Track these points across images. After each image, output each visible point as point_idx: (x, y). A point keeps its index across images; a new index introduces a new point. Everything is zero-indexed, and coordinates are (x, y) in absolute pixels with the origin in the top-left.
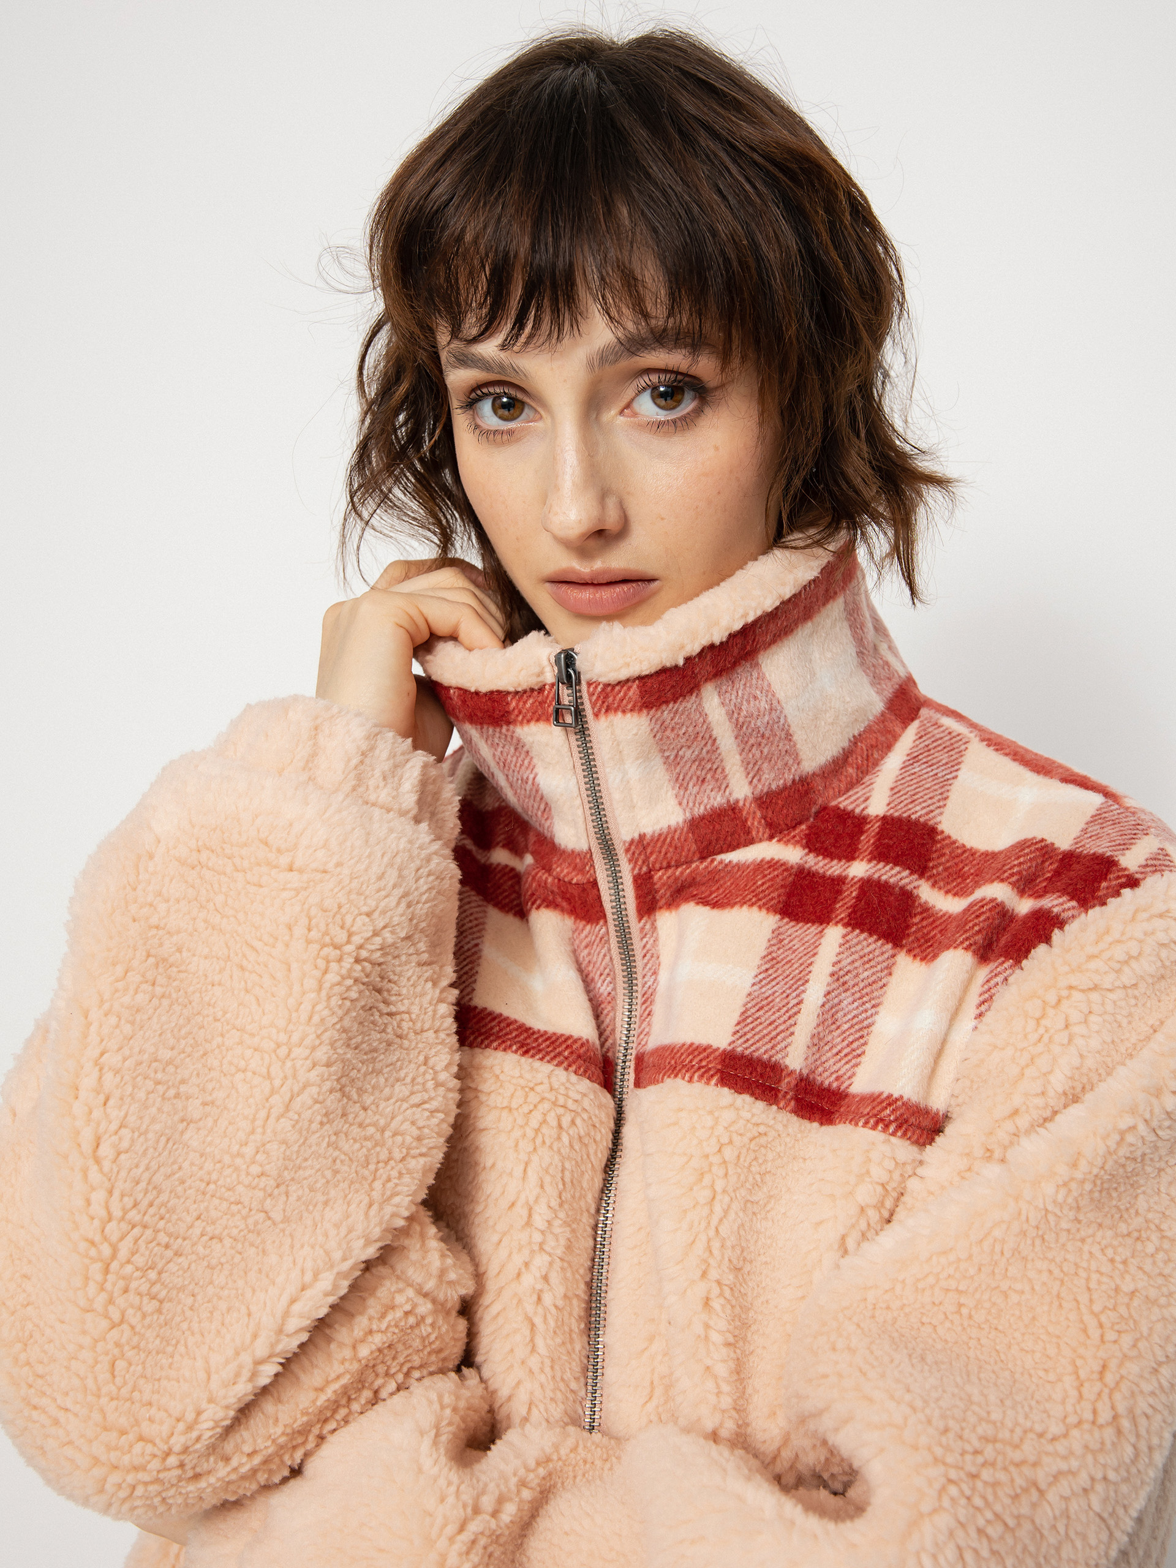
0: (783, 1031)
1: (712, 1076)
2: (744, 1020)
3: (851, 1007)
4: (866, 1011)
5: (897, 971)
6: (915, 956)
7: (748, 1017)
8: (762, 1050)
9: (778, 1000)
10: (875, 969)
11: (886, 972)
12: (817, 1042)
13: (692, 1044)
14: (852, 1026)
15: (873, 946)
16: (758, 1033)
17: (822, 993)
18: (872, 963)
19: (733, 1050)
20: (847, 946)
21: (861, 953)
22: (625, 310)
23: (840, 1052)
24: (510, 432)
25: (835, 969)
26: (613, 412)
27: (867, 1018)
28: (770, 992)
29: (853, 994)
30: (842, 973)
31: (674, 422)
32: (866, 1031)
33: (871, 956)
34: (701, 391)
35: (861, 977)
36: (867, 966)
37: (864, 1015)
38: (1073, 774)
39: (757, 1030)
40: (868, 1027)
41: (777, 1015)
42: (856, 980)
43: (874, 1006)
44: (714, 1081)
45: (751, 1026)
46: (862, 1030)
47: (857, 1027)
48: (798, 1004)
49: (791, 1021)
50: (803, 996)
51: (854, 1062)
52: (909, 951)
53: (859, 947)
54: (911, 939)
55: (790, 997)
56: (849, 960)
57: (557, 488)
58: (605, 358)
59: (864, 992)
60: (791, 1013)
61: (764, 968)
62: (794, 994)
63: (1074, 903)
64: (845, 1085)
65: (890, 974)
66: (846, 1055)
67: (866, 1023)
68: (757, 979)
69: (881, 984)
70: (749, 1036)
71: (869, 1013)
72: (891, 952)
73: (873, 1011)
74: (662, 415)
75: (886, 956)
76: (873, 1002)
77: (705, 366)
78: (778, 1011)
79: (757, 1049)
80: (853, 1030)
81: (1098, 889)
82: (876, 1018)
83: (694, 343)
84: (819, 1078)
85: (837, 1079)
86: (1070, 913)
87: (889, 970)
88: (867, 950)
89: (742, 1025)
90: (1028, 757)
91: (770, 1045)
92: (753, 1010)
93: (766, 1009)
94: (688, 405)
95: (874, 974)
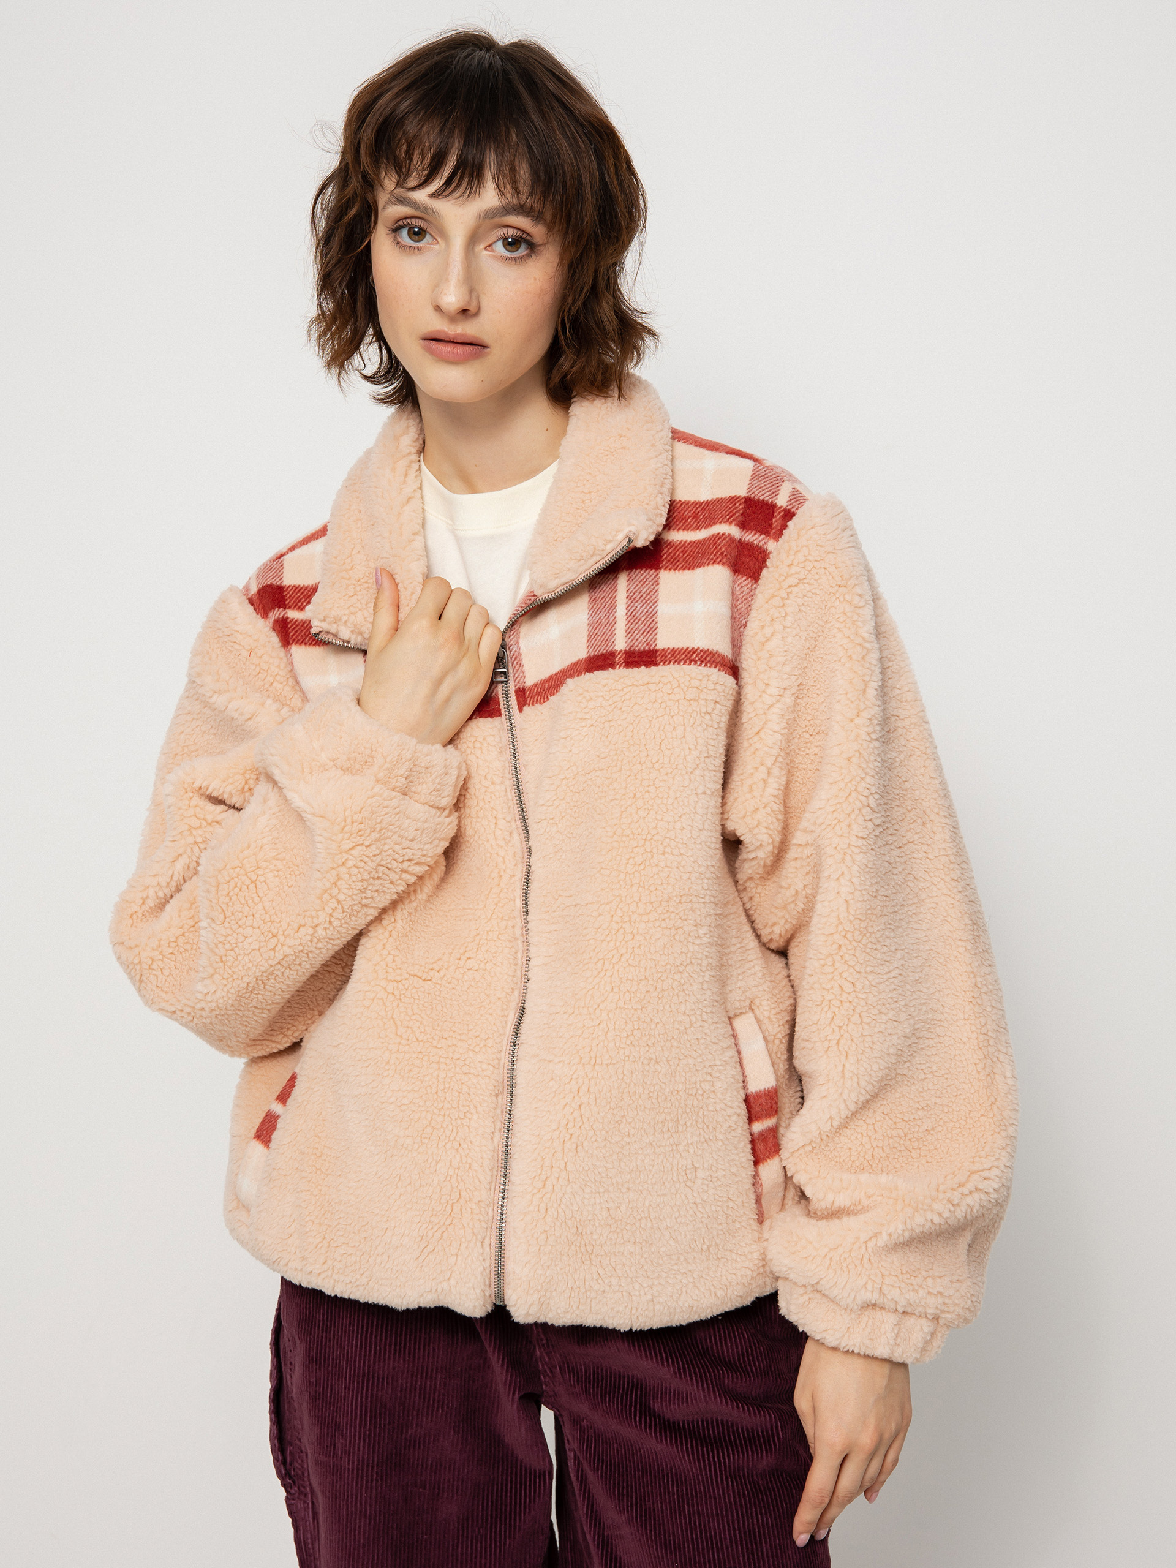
0: (610, 636)
1: (583, 672)
2: (590, 638)
3: (643, 608)
4: (652, 607)
5: (662, 580)
6: (670, 569)
7: (591, 636)
9: (604, 621)
10: (650, 585)
11: (656, 583)
12: (629, 632)
13: (571, 664)
14: (647, 617)
15: (646, 573)
16: (599, 641)
17: (625, 609)
18: (647, 582)
19: (590, 655)
20: (631, 579)
21: (640, 580)
22: (508, 187)
23: (645, 631)
24: (419, 249)
25: (628, 594)
26: (482, 246)
27: (654, 610)
28: (598, 618)
29: (642, 601)
30: (632, 594)
31: (515, 259)
32: (655, 617)
33: (646, 579)
34: (532, 247)
35: (644, 591)
36: (645, 585)
37: (651, 610)
38: (733, 449)
40: (655, 614)
41: (606, 628)
42: (641, 594)
43: (654, 603)
44: (583, 674)
45: (594, 640)
46: (652, 616)
47: (649, 617)
48: (614, 619)
49: (613, 629)
50: (616, 614)
51: (654, 633)
52: (666, 568)
53: (638, 577)
54: (665, 562)
55: (610, 617)
56: (634, 586)
57: (447, 280)
58: (490, 215)
59: (647, 598)
60: (612, 625)
62: (611, 615)
63: (763, 536)
64: (653, 646)
65: (659, 583)
66: (649, 631)
67: (654, 612)
68: (590, 614)
69: (655, 591)
70: (595, 645)
72: (656, 573)
73: (656, 605)
74: (506, 254)
75: (654, 575)
76: (654, 601)
77: (537, 231)
78: (606, 626)
79: (601, 649)
80: (648, 619)
81: (772, 524)
82: (659, 607)
83: (537, 216)
84: (637, 648)
85: (648, 644)
86: (763, 542)
87: (657, 581)
88: (642, 577)
89: (590, 641)
90: (703, 443)
91: (606, 645)
92: (593, 631)
93: (599, 627)
94: (522, 251)
95: (649, 587)
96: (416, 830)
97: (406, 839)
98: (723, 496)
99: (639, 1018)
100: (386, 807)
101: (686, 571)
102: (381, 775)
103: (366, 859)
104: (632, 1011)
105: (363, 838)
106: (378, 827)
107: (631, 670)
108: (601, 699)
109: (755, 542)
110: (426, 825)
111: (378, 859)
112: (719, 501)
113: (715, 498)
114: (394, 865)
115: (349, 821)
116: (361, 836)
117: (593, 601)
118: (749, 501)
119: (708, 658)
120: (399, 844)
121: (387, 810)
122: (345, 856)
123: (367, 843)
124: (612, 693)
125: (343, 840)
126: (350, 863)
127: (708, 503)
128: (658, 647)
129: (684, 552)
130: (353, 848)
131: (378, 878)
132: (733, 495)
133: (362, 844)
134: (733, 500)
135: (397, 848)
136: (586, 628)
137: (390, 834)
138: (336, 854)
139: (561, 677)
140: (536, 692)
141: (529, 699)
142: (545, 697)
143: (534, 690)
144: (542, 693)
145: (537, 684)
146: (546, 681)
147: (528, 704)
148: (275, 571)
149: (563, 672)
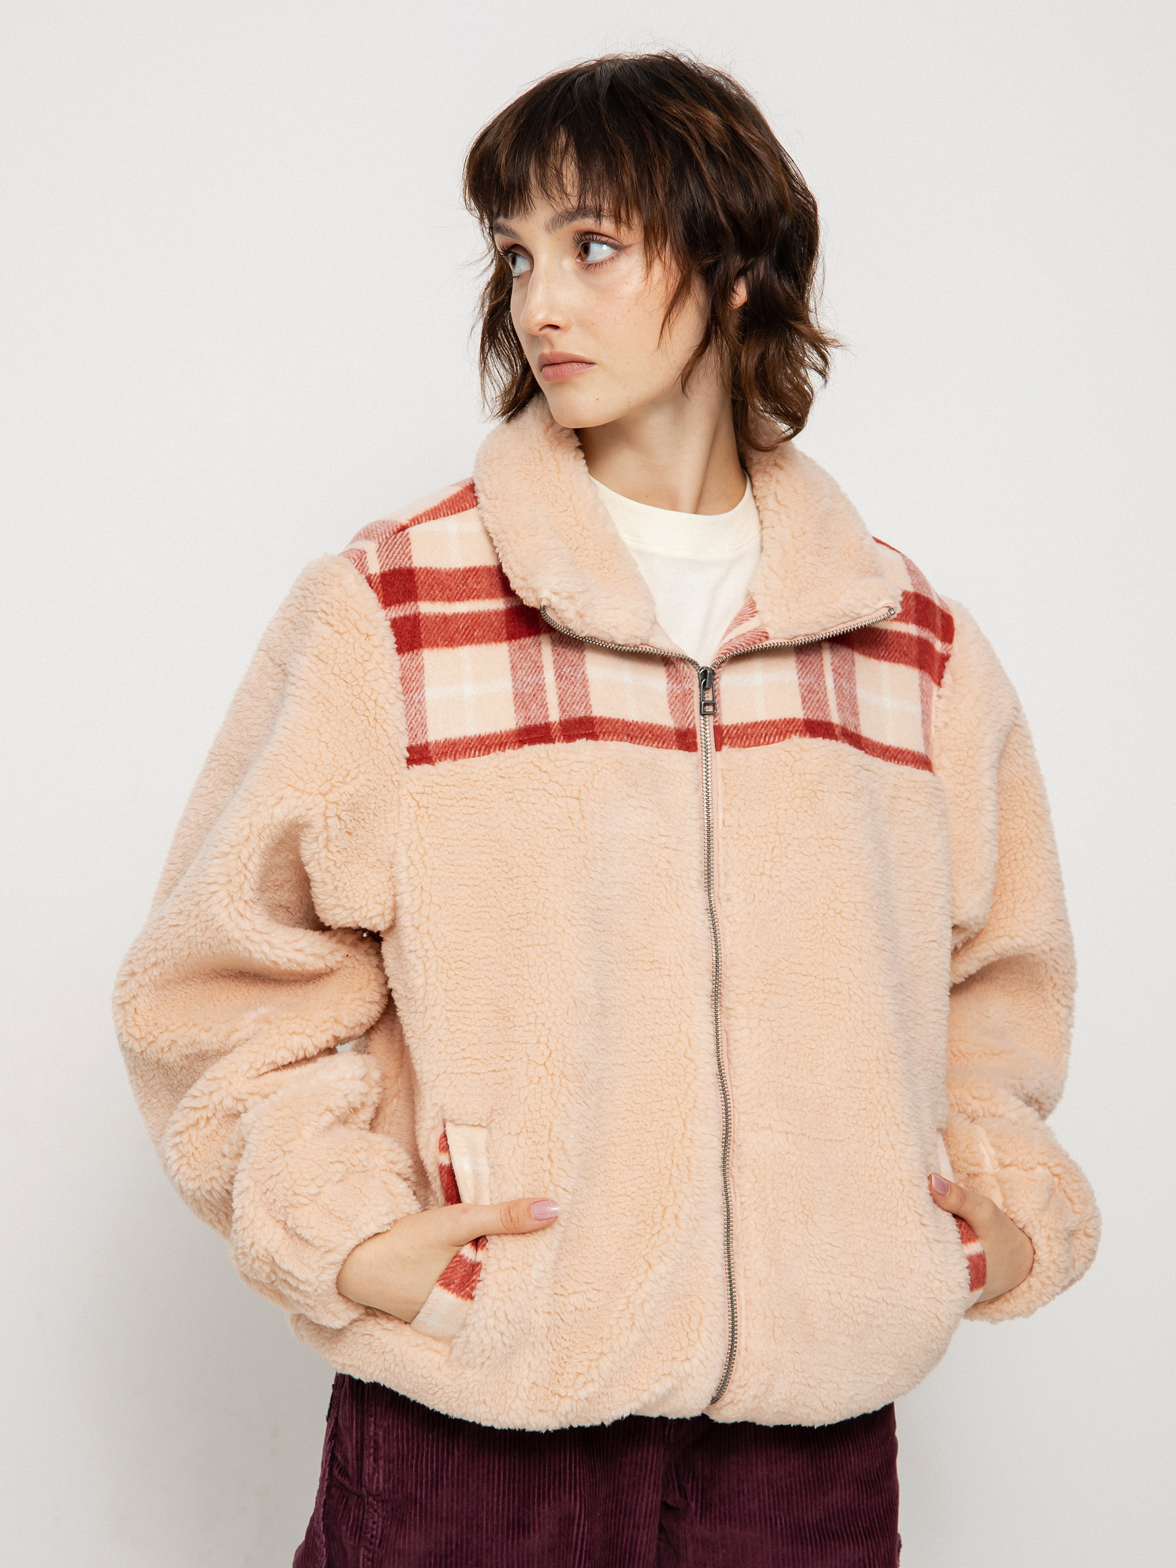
1: (804, 733)
2: (804, 701)
7: (805, 699)
8: (820, 717)
9: (815, 686)
12: (840, 708)
13: (785, 720)
16: (815, 706)
19: (808, 718)
28: (808, 681)
45: (810, 703)
46: (854, 698)
49: (826, 699)
62: (820, 682)
70: (812, 708)
79: (817, 716)
89: (806, 703)
91: (821, 713)
92: (805, 692)
93: (811, 690)
99: (866, 1099)
101: (873, 660)
104: (861, 1091)
117: (801, 663)
118: (917, 597)
119: (899, 756)
136: (798, 688)
139: (770, 728)
140: (736, 734)
141: (727, 739)
142: (747, 743)
143: (733, 731)
144: (742, 737)
145: (736, 726)
146: (749, 727)
147: (726, 744)
148: (401, 546)
149: (773, 723)
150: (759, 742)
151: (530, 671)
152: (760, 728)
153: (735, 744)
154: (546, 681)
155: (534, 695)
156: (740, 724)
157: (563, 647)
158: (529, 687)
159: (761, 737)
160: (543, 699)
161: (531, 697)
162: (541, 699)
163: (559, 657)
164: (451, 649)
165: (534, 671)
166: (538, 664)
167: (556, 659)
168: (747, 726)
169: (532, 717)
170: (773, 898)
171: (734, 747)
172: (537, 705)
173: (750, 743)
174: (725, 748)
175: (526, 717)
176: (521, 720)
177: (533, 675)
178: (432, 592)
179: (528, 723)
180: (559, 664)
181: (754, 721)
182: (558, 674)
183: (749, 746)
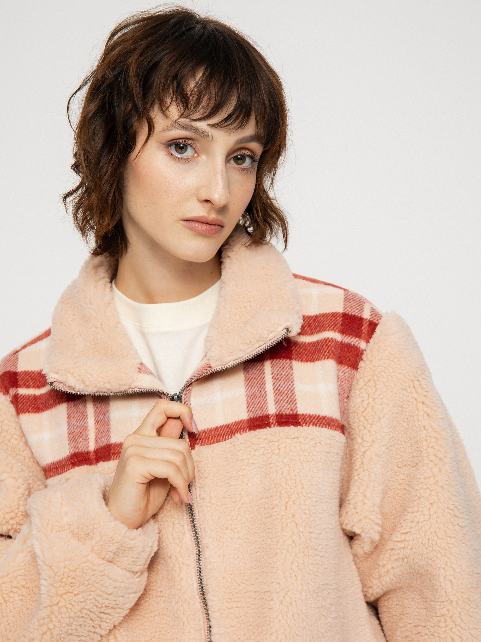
0: (264, 404)
1: (246, 429)
2: (249, 405)
3: (284, 385)
4: (290, 385)
5: (294, 367)
6: (298, 361)
7: (249, 404)
8: (259, 413)
9: (257, 394)
10: (287, 370)
11: (291, 369)
12: (277, 401)
13: (235, 422)
14: (288, 391)
15: (283, 362)
16: (256, 408)
17: (272, 385)
18: (285, 368)
19: (250, 418)
20: (274, 366)
21: (280, 366)
23: (288, 401)
25: (273, 376)
27: (291, 387)
28: (253, 391)
29: (283, 381)
30: (275, 376)
32: (293, 392)
33: (283, 366)
34: (253, 162)
35: (283, 374)
36: (283, 370)
37: (290, 387)
39: (255, 407)
40: (293, 390)
41: (260, 399)
42: (282, 376)
43: (292, 382)
44: (247, 431)
45: (252, 406)
46: (291, 392)
47: (290, 391)
48: (265, 393)
49: (265, 399)
50: (266, 389)
51: (294, 403)
52: (296, 359)
53: (278, 365)
54: (294, 355)
55: (262, 391)
56: (276, 371)
59: (286, 379)
60: (264, 396)
61: (247, 384)
62: (263, 390)
64: (295, 411)
65: (292, 369)
66: (291, 401)
67: (292, 389)
68: (247, 389)
69: (291, 374)
70: (253, 410)
71: (291, 385)
72: (289, 362)
73: (292, 384)
75: (288, 364)
76: (291, 381)
78: (259, 397)
79: (258, 414)
80: (289, 393)
82: (294, 386)
84: (284, 413)
85: (291, 410)
87: (291, 368)
88: (281, 365)
89: (249, 407)
91: (261, 410)
92: (250, 401)
93: (255, 398)
95: (287, 372)
96: (114, 588)
97: (106, 593)
98: (328, 312)
100: (95, 571)
101: (309, 363)
102: (96, 548)
103: (74, 603)
105: (73, 588)
106: (86, 583)
107: (282, 428)
108: (263, 449)
109: (352, 343)
110: (122, 585)
111: (84, 604)
112: (325, 315)
113: (321, 313)
114: (95, 609)
115: (66, 574)
116: (72, 587)
117: (248, 380)
118: (345, 315)
120: (101, 596)
121: (95, 573)
122: (59, 598)
123: (76, 592)
124: (270, 444)
125: (60, 586)
126: (61, 604)
127: (317, 316)
128: (299, 413)
129: (305, 350)
130: (65, 594)
131: (82, 617)
132: (334, 312)
133: (72, 592)
134: (334, 315)
135: (98, 598)
136: (245, 398)
137: (94, 588)
138: (53, 597)
139: (226, 430)
140: (205, 436)
141: (198, 440)
142: (212, 441)
143: (202, 434)
144: (209, 438)
145: (204, 431)
146: (212, 430)
147: (198, 444)
148: (12, 362)
149: (228, 426)
150: (220, 440)
151: (79, 418)
152: (219, 430)
153: (204, 443)
154: (89, 424)
155: (81, 433)
156: (206, 429)
157: (99, 403)
158: (78, 428)
159: (221, 436)
160: (87, 435)
161: (79, 434)
162: (85, 435)
163: (97, 409)
164: (37, 414)
165: (81, 418)
166: (84, 414)
167: (95, 411)
168: (211, 430)
169: (79, 447)
170: (235, 543)
171: (204, 445)
172: (83, 439)
173: (214, 441)
174: (197, 447)
175: (75, 447)
176: (72, 449)
177: (81, 421)
178: (28, 384)
179: (77, 451)
180: (97, 413)
181: (216, 426)
182: (96, 419)
183: (214, 443)
